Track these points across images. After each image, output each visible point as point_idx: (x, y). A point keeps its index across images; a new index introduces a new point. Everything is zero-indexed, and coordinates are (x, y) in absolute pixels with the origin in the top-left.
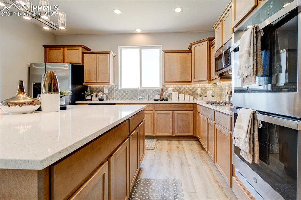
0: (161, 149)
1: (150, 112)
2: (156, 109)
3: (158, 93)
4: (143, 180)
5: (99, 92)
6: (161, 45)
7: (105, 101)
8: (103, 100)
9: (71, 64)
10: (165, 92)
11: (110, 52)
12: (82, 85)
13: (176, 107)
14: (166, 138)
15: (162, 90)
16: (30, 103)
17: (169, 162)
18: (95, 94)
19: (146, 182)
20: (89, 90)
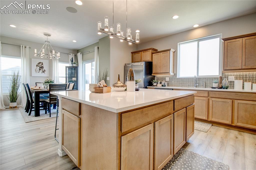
0: (215, 134)
1: (205, 98)
2: (211, 96)
3: (216, 81)
4: (189, 151)
5: (163, 80)
6: (221, 33)
7: (167, 87)
8: (165, 86)
9: (145, 62)
10: (224, 80)
11: (170, 49)
12: (151, 75)
13: (236, 95)
14: (223, 126)
15: (221, 78)
16: (122, 86)
17: (221, 147)
18: (159, 81)
19: (192, 154)
20: (156, 78)
